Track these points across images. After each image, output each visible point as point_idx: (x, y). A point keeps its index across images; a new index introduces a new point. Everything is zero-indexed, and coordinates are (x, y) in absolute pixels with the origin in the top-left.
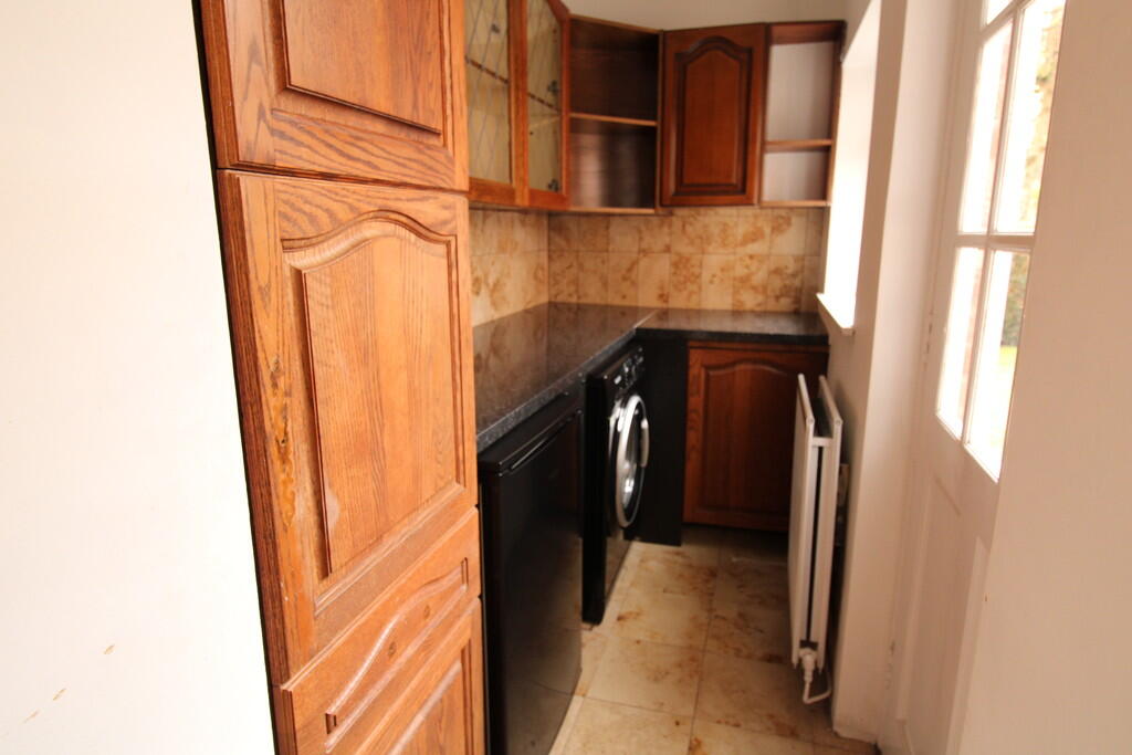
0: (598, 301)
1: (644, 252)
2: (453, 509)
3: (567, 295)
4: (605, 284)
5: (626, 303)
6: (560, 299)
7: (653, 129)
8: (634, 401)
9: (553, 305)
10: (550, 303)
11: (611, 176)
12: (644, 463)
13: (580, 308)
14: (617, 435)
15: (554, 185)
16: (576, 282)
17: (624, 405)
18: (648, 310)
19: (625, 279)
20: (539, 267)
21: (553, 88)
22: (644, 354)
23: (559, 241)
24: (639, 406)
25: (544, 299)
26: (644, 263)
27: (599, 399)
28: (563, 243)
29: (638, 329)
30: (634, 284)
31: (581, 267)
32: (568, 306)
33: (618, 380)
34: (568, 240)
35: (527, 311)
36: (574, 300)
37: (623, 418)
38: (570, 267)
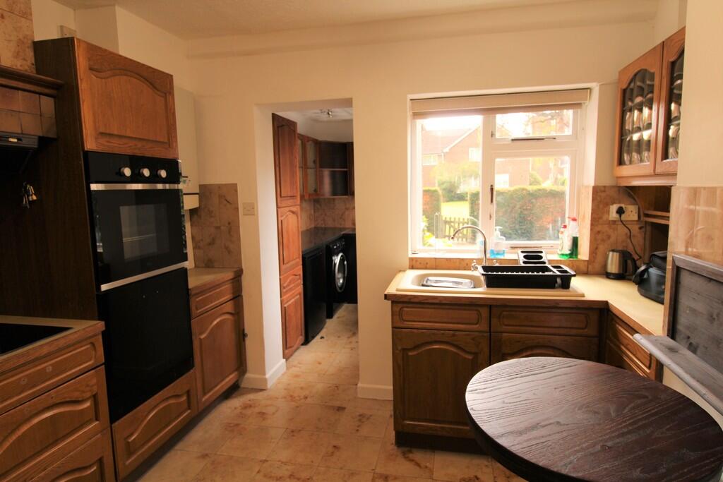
0: (331, 226)
1: (347, 209)
2: (297, 265)
3: (321, 224)
4: (334, 220)
5: (342, 226)
6: (318, 226)
7: (346, 172)
8: (340, 255)
9: (316, 228)
10: (315, 228)
11: (334, 184)
12: (346, 275)
13: (325, 229)
14: (335, 264)
15: (315, 191)
16: (324, 220)
17: (337, 255)
18: (348, 228)
19: (341, 218)
20: (311, 215)
21: (314, 162)
22: (345, 241)
23: (318, 206)
24: (342, 256)
25: (313, 226)
26: (347, 213)
27: (330, 253)
28: (319, 206)
29: (343, 234)
30: (344, 220)
31: (326, 214)
32: (322, 228)
33: (335, 247)
34: (320, 205)
35: (307, 230)
36: (323, 226)
37: (337, 259)
38: (322, 215)
